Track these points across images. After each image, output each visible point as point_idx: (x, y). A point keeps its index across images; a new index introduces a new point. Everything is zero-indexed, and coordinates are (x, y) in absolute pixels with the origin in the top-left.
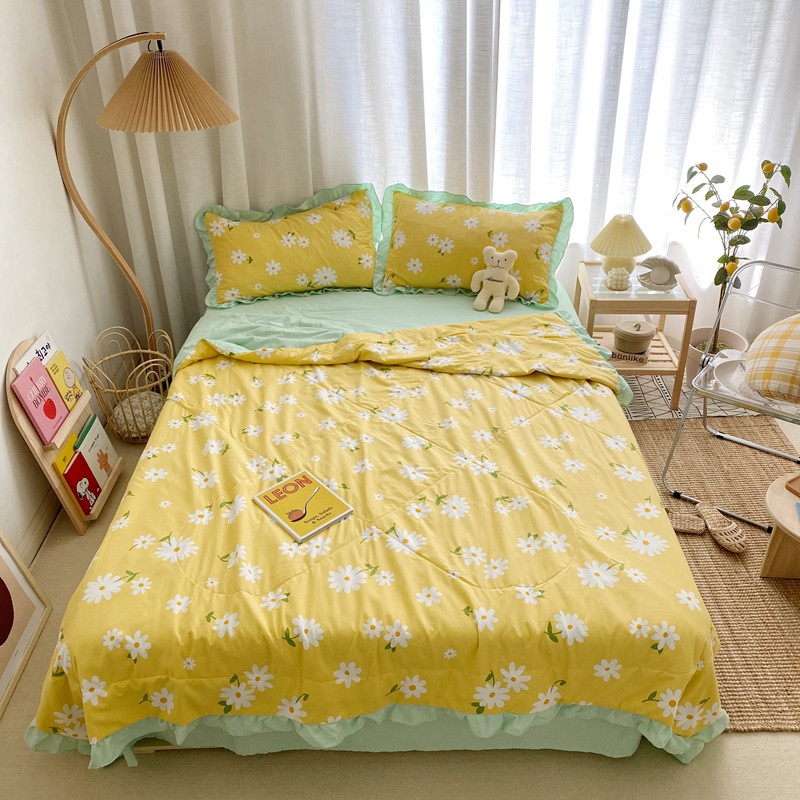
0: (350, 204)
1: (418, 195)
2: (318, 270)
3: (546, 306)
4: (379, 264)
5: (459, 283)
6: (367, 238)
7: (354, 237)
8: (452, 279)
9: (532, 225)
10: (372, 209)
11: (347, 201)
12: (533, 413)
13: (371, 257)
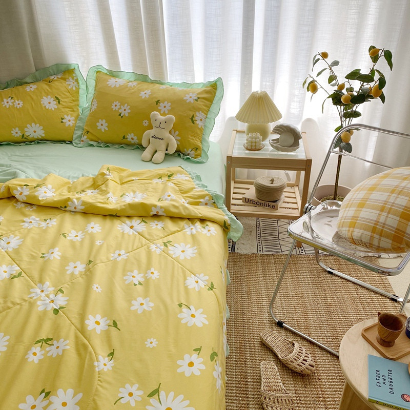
0: (61, 78)
1: (113, 74)
2: (28, 125)
3: (199, 161)
4: (79, 124)
5: (136, 140)
6: (72, 104)
7: (59, 102)
8: (131, 137)
9: (191, 97)
10: (78, 83)
11: (59, 77)
12: (135, 248)
13: (73, 118)
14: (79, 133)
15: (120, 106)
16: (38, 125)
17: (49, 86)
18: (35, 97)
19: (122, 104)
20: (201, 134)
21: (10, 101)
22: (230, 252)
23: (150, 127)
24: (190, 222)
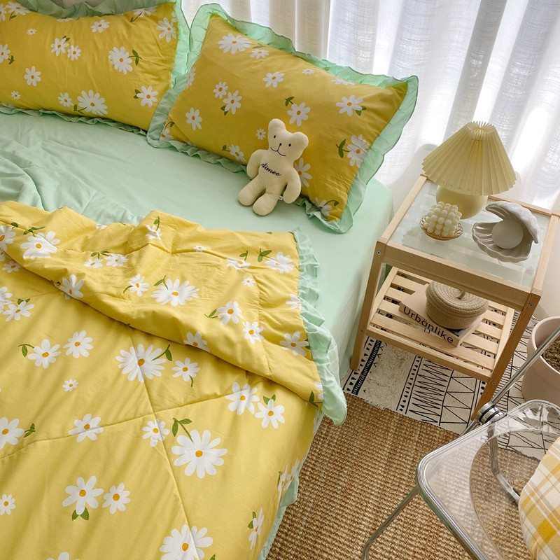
0: (152, 17)
2: (83, 93)
3: (332, 227)
4: (165, 105)
5: (241, 157)
6: (159, 68)
7: (137, 62)
9: (349, 104)
10: (177, 30)
11: (149, 13)
13: (156, 93)
14: (160, 120)
15: (227, 91)
16: (98, 95)
17: (128, 28)
18: (100, 46)
19: (231, 89)
20: (352, 178)
21: (64, 45)
22: (350, 393)
23: (265, 146)
24: (246, 380)
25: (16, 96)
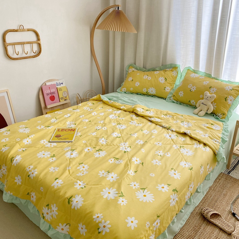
0: (171, 70)
1: (195, 72)
2: (150, 88)
4: (172, 91)
5: (194, 104)
6: (172, 82)
7: (166, 80)
8: (193, 102)
9: (229, 88)
10: (178, 73)
11: (170, 69)
12: (167, 144)
13: (170, 88)
14: (170, 95)
16: (154, 89)
17: (164, 73)
18: (157, 77)
19: (193, 86)
20: (229, 107)
21: (147, 77)
22: (226, 174)
24: (198, 143)
25: (132, 89)
